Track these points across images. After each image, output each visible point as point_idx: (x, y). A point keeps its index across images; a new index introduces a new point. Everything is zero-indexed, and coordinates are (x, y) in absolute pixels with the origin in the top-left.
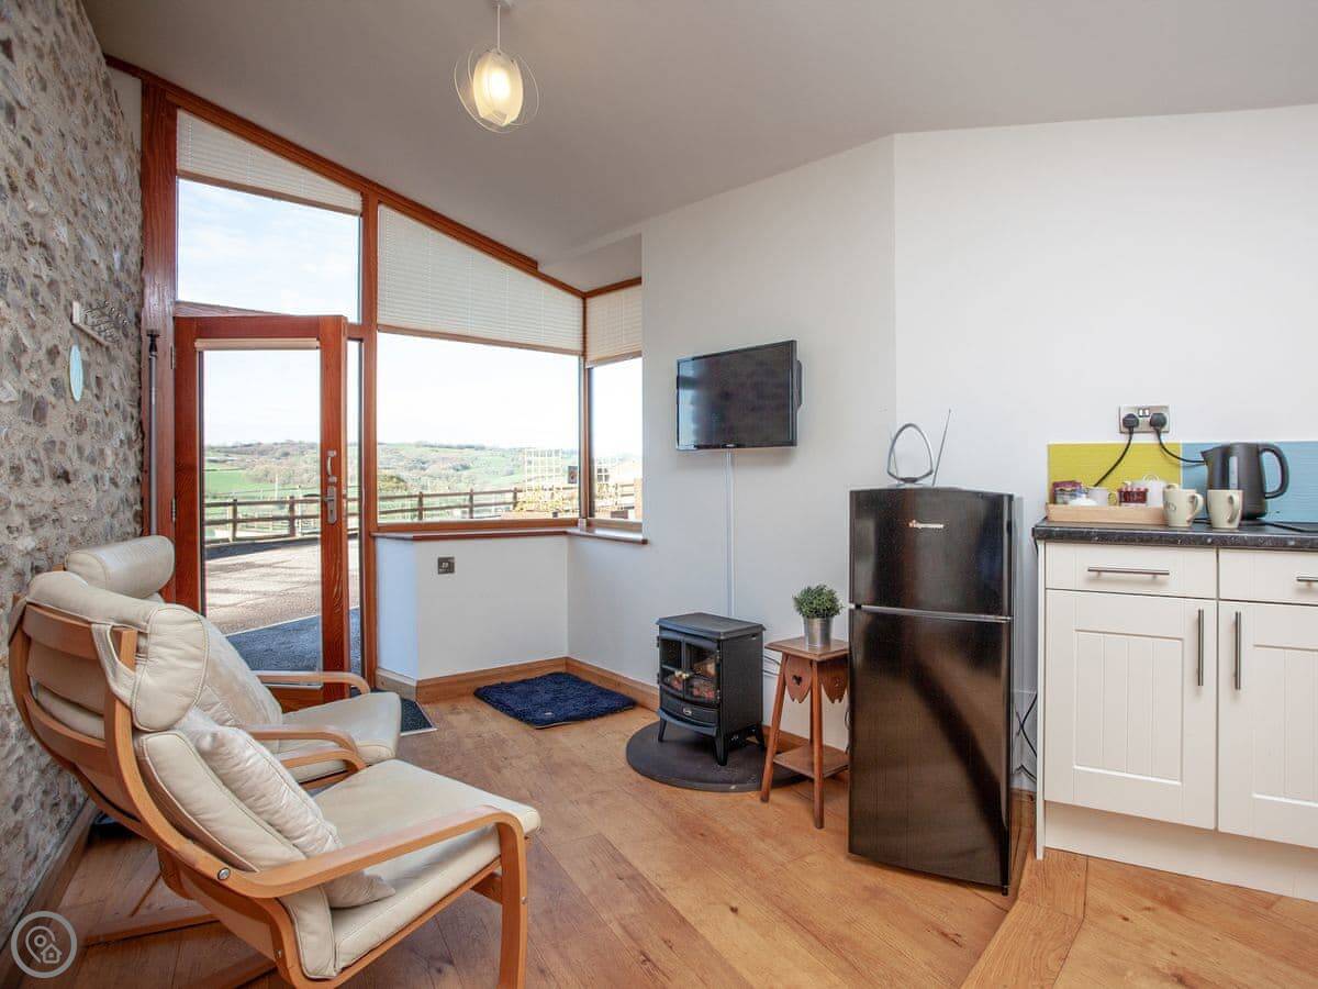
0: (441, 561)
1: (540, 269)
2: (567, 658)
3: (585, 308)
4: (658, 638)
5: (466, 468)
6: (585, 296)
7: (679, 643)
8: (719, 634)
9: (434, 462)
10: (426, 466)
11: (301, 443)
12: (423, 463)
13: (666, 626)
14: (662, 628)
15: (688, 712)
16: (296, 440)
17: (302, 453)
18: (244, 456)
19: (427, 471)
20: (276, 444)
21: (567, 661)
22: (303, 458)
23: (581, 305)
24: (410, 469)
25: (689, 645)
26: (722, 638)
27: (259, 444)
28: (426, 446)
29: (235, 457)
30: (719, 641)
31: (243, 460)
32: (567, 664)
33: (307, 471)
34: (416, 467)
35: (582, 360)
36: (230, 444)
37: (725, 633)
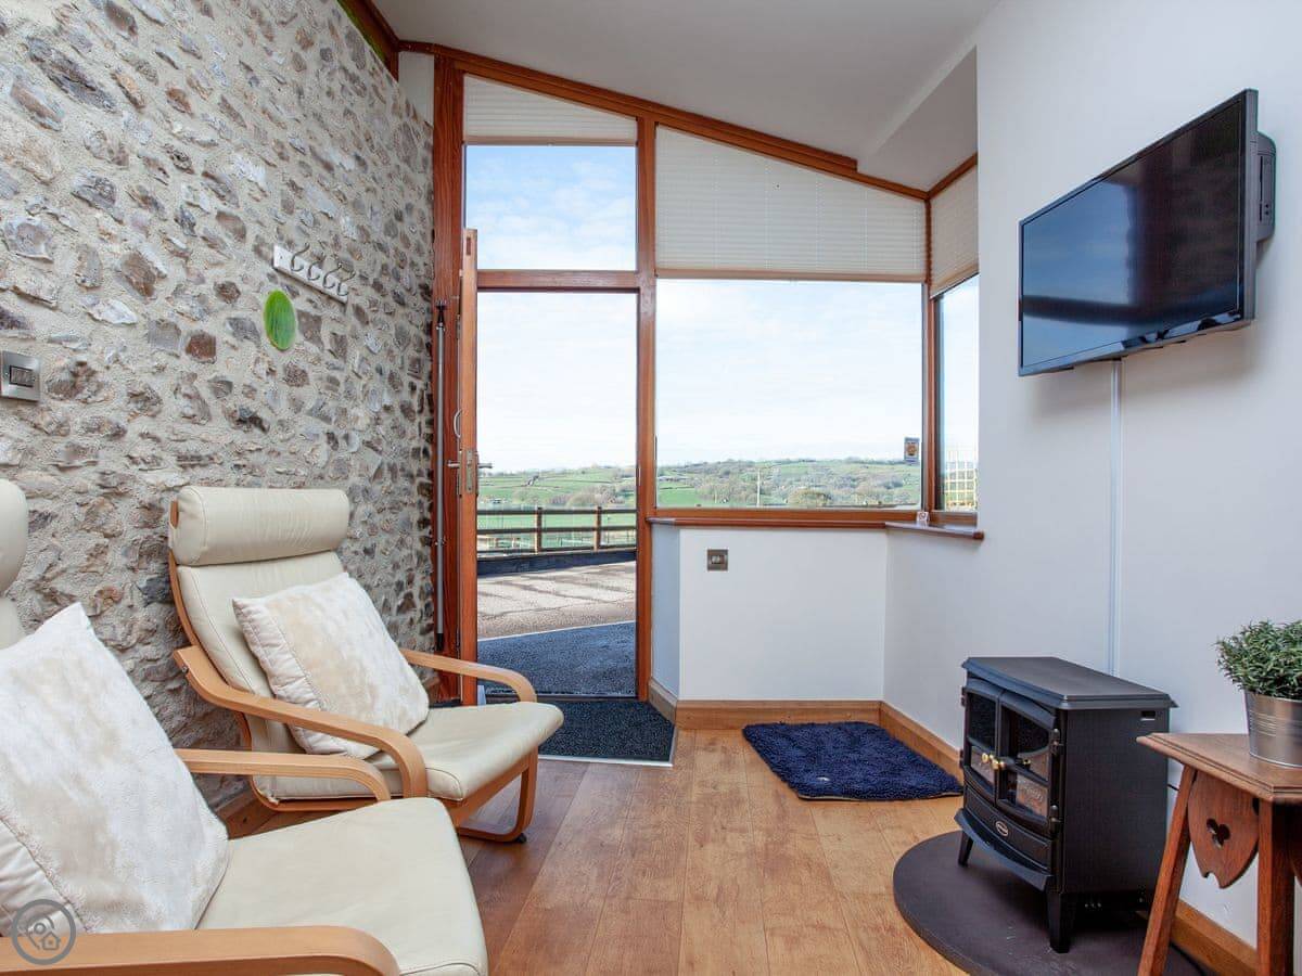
0: (711, 553)
1: (861, 169)
2: (881, 703)
3: (928, 213)
4: (963, 689)
5: (898, 485)
6: (927, 197)
7: (992, 703)
8: (1060, 698)
9: (865, 479)
10: (856, 483)
11: (740, 462)
12: (854, 480)
13: (977, 672)
14: (971, 675)
15: (1002, 828)
16: (736, 459)
17: (741, 471)
18: (694, 475)
19: (857, 490)
20: (719, 463)
21: (880, 708)
22: (741, 476)
23: (924, 210)
24: (841, 487)
25: (1007, 711)
26: (1065, 706)
27: (706, 463)
28: (856, 462)
29: (686, 476)
30: (1058, 712)
31: (692, 479)
32: (880, 711)
33: (745, 489)
34: (846, 485)
35: (926, 286)
36: (683, 464)
37: (1070, 700)
